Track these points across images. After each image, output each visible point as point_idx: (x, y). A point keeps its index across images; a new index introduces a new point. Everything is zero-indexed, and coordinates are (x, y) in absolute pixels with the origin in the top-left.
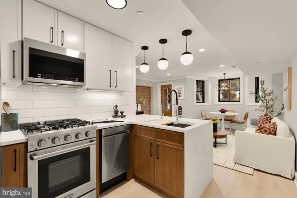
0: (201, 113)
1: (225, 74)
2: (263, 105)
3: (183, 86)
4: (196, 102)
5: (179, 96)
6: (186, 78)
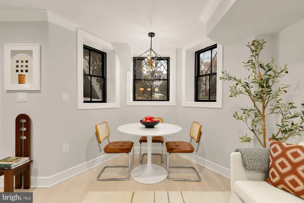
0: (97, 133)
1: (152, 35)
3: (33, 47)
4: (85, 102)
5: (21, 80)
6: (47, 22)
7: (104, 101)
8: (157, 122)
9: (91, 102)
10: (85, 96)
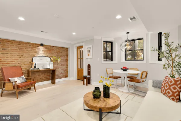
0: (107, 71)
1: (128, 33)
2: (167, 62)
3: (91, 46)
4: (104, 61)
5: (89, 55)
6: (94, 39)
7: (112, 61)
8: (128, 69)
9: (107, 61)
10: (104, 58)
